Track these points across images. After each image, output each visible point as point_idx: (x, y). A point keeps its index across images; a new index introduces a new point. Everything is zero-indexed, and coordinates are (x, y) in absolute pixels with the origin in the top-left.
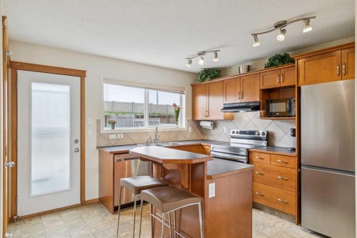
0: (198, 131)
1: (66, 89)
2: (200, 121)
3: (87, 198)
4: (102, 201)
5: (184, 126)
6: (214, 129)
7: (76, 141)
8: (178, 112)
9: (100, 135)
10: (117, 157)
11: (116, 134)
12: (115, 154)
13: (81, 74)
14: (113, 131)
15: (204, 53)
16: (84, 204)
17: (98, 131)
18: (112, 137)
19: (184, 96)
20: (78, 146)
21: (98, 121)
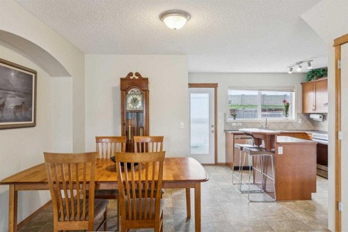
0: (308, 122)
1: (206, 95)
2: (310, 114)
3: (219, 162)
4: (227, 165)
5: (294, 118)
6: (323, 120)
7: (212, 126)
8: (287, 107)
9: (226, 123)
10: (236, 137)
11: (237, 123)
12: (235, 134)
13: (215, 86)
14: (235, 121)
15: (301, 62)
16: (217, 164)
17: (225, 121)
18: (234, 124)
19: (294, 93)
20: (213, 129)
21: (225, 114)
